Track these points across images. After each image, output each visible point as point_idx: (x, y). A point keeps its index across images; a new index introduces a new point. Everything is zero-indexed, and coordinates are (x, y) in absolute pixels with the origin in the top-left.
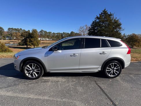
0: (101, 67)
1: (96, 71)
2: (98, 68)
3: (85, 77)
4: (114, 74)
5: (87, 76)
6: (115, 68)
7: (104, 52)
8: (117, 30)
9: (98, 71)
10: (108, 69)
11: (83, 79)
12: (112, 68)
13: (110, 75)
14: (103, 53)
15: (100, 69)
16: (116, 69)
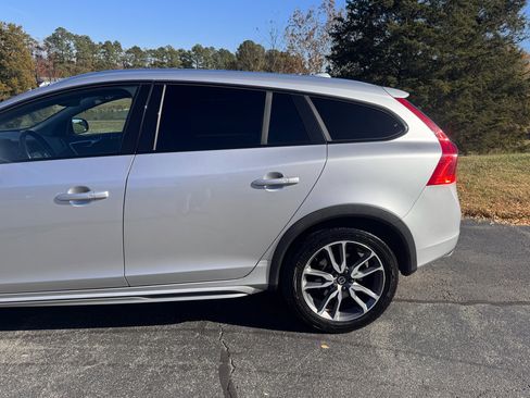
0: (264, 264)
1: (243, 288)
2: (248, 273)
3: (180, 325)
4: (348, 305)
5: (196, 324)
6: (357, 274)
7: (279, 176)
8: (497, 36)
9: (251, 290)
10: (310, 278)
11: (160, 342)
12: (335, 273)
13: (325, 315)
14: (277, 182)
15: (262, 280)
16: (361, 275)
